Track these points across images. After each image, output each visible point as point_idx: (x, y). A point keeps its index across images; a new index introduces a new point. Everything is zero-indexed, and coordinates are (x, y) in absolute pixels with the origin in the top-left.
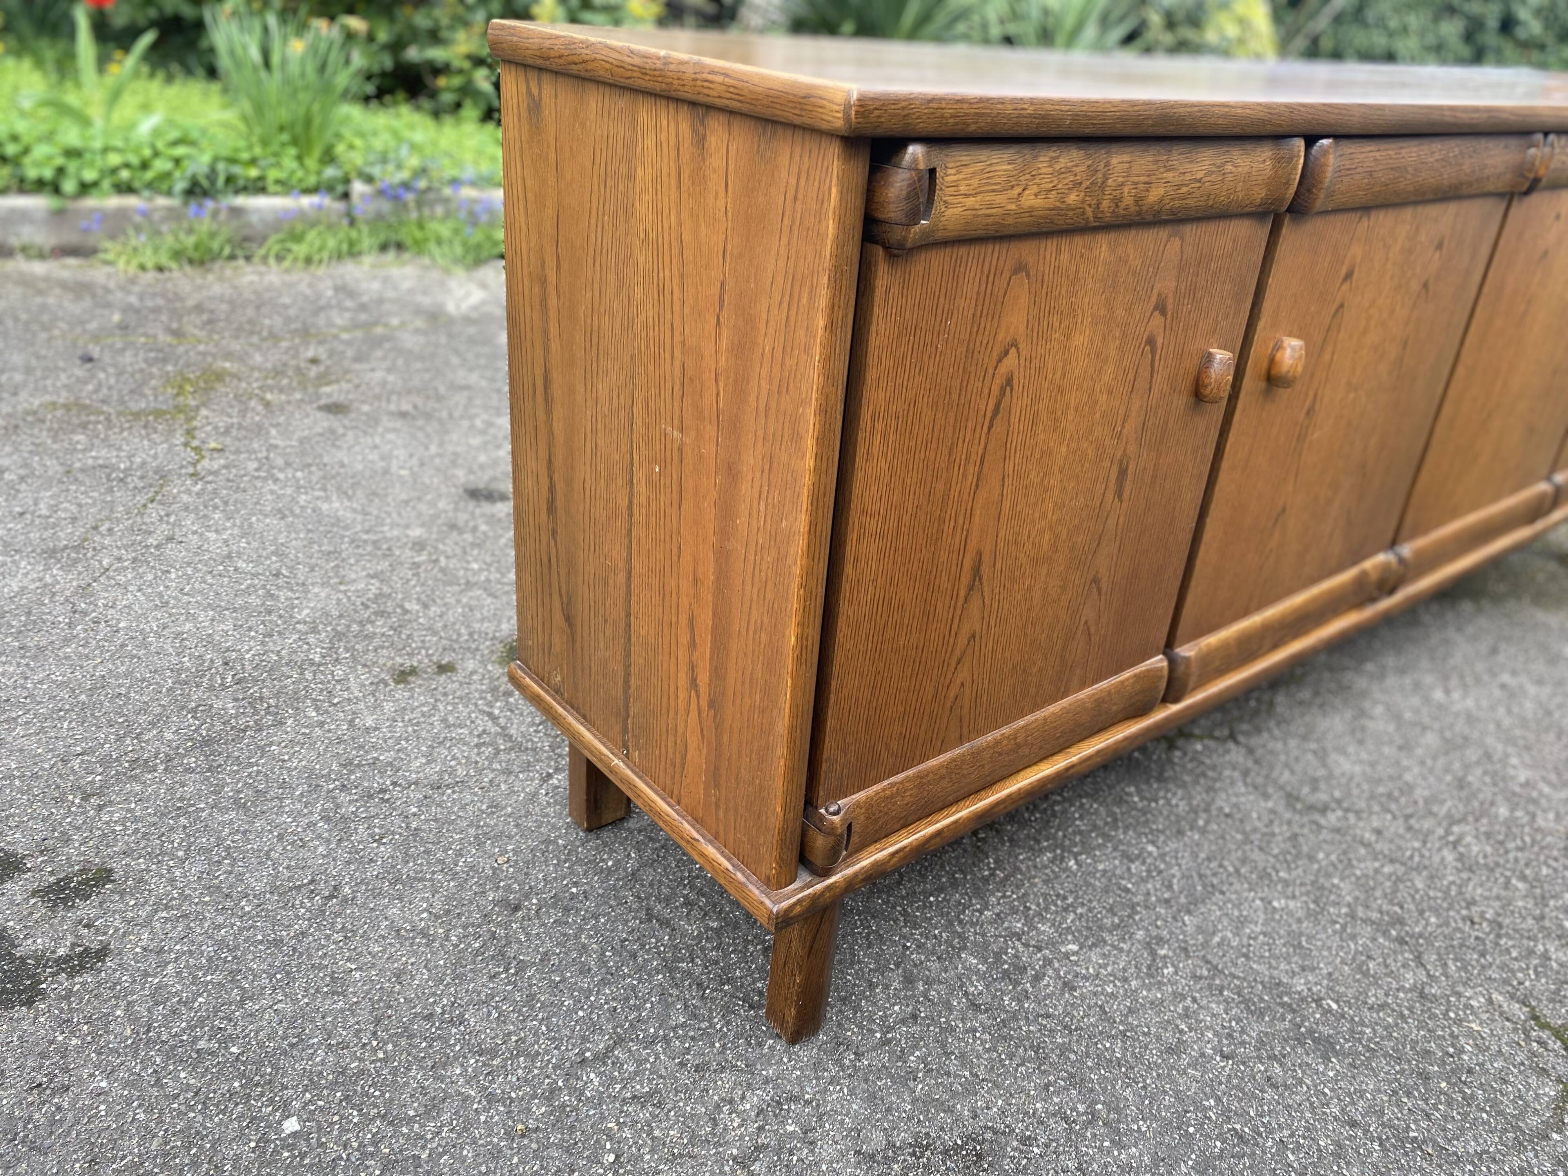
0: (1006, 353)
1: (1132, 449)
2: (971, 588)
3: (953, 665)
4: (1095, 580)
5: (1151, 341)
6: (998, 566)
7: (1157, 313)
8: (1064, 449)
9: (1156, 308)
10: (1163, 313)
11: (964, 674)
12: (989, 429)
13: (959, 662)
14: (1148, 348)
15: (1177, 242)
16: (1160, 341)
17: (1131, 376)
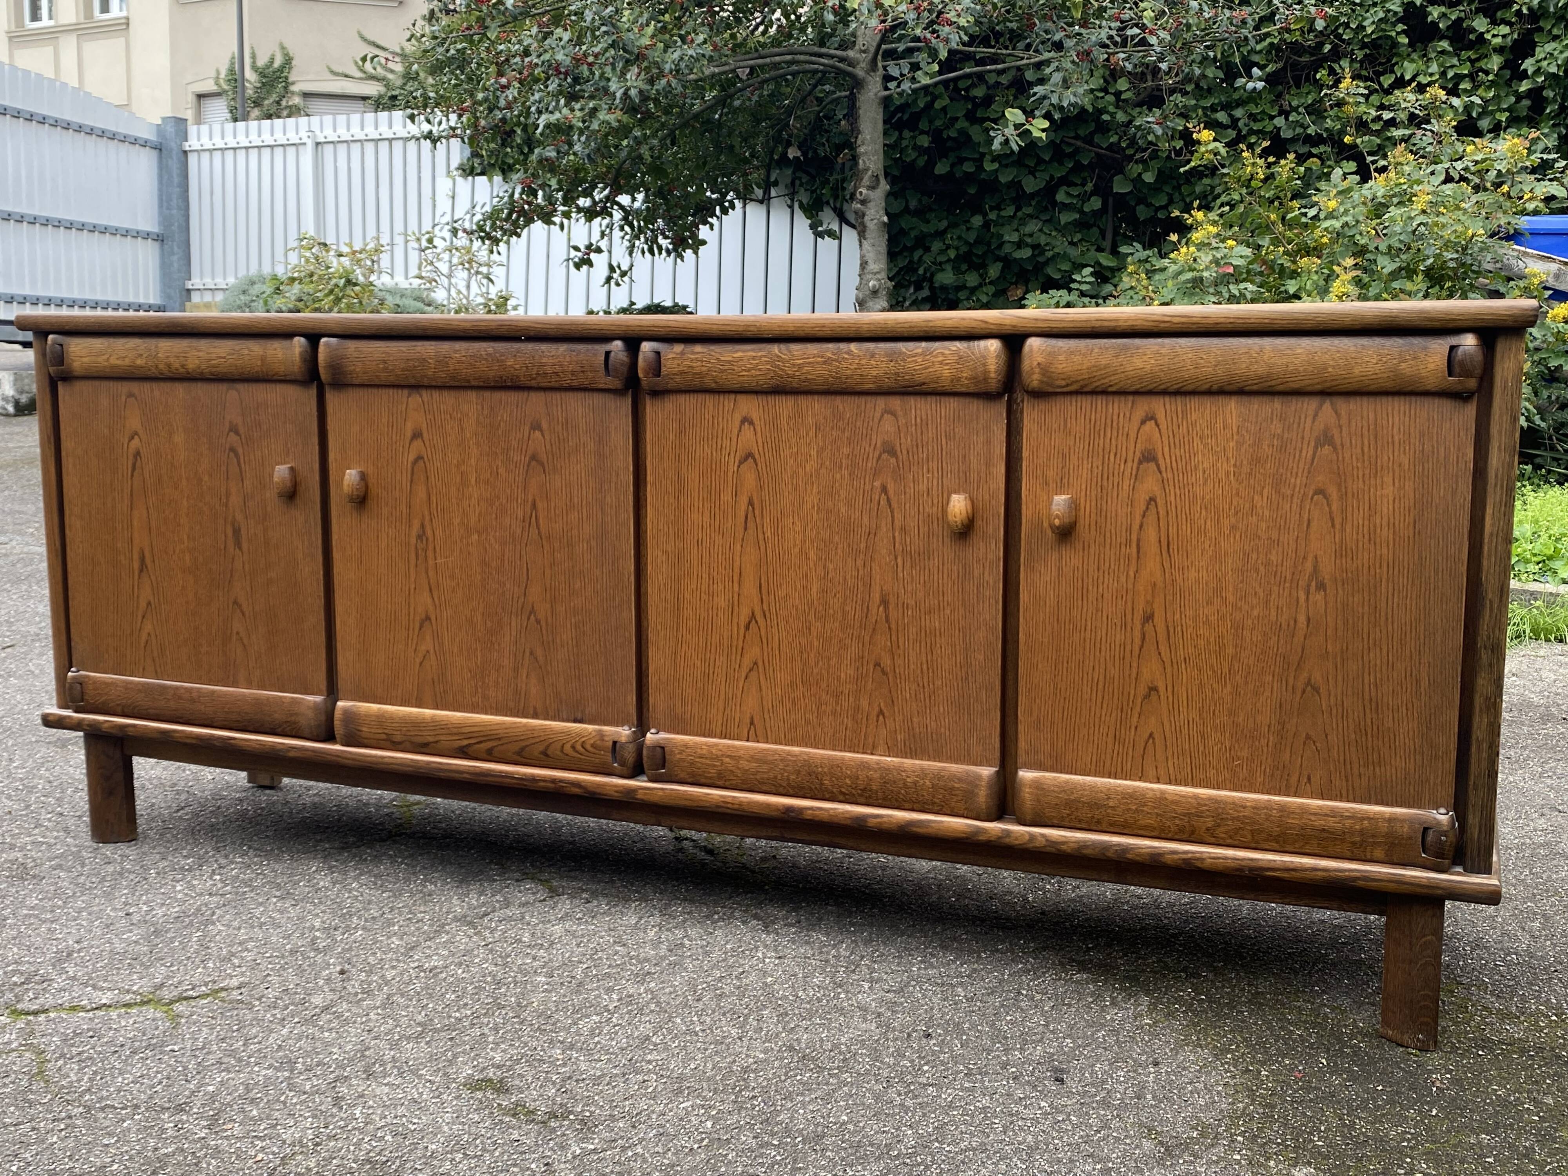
0: (133, 438)
1: (239, 517)
2: (141, 571)
3: (140, 618)
4: (235, 602)
5: (232, 450)
6: (157, 561)
7: (231, 434)
8: (185, 503)
9: (231, 430)
10: (237, 433)
11: (148, 627)
12: (132, 476)
13: (143, 617)
14: (232, 454)
15: (234, 393)
16: (240, 451)
17: (224, 468)
